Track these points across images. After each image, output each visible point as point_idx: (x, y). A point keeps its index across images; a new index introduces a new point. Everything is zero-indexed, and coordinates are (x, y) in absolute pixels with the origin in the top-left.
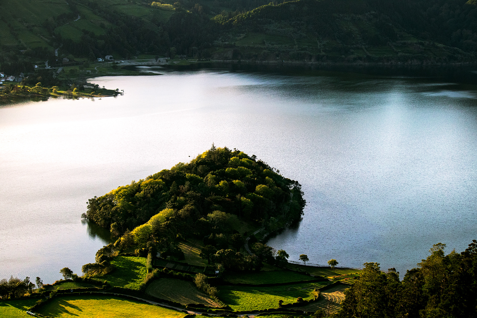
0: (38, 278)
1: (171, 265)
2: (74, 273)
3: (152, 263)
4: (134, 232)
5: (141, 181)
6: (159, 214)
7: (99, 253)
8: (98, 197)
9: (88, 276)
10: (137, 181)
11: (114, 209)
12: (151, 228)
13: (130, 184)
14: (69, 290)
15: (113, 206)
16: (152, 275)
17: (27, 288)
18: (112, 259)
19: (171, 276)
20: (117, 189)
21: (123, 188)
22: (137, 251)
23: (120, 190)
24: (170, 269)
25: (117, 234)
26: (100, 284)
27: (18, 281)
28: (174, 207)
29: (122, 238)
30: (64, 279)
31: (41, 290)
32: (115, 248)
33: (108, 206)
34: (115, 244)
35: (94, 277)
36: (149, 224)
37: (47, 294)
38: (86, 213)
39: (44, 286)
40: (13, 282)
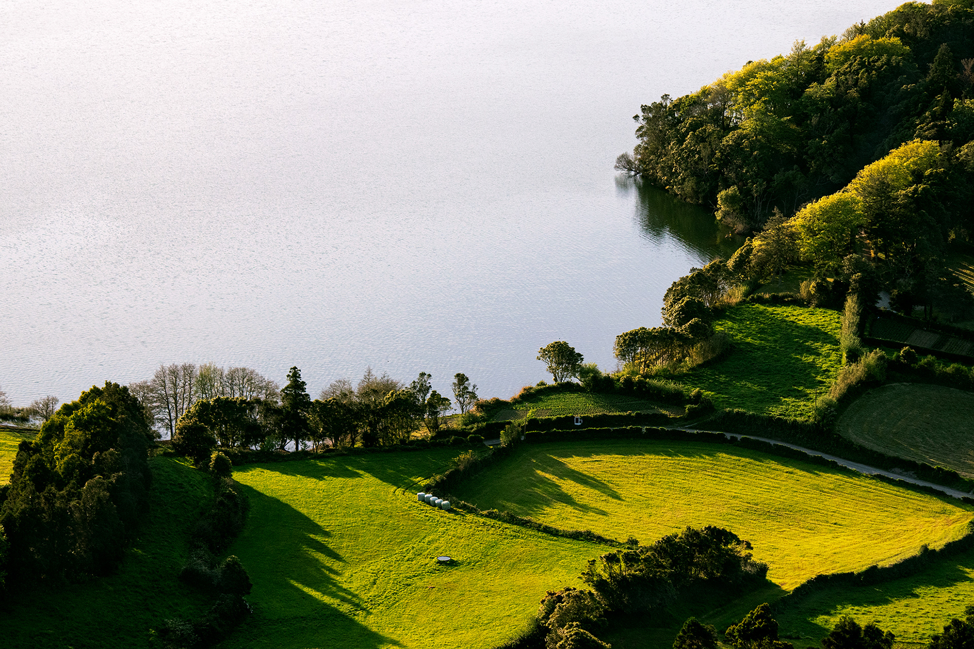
0: (462, 379)
1: (926, 339)
2: (587, 362)
3: (860, 329)
4: (797, 222)
5: (827, 44)
6: (887, 159)
7: (677, 291)
8: (675, 97)
9: (634, 373)
10: (813, 44)
11: (729, 139)
12: (859, 208)
13: (787, 52)
14: (569, 420)
15: (727, 129)
16: (858, 370)
17: (420, 411)
18: (721, 312)
19: (926, 376)
20: (739, 69)
21: (763, 67)
22: (808, 287)
23: (751, 75)
24: (924, 352)
25: (740, 227)
26: (676, 399)
27: (388, 386)
28: (940, 135)
29: (756, 243)
30: (550, 381)
31: (472, 419)
32: (730, 276)
33: (710, 128)
34: (730, 263)
35: (657, 376)
36: (852, 192)
37: (492, 431)
38: (631, 154)
39: (482, 406)
40: (373, 390)
